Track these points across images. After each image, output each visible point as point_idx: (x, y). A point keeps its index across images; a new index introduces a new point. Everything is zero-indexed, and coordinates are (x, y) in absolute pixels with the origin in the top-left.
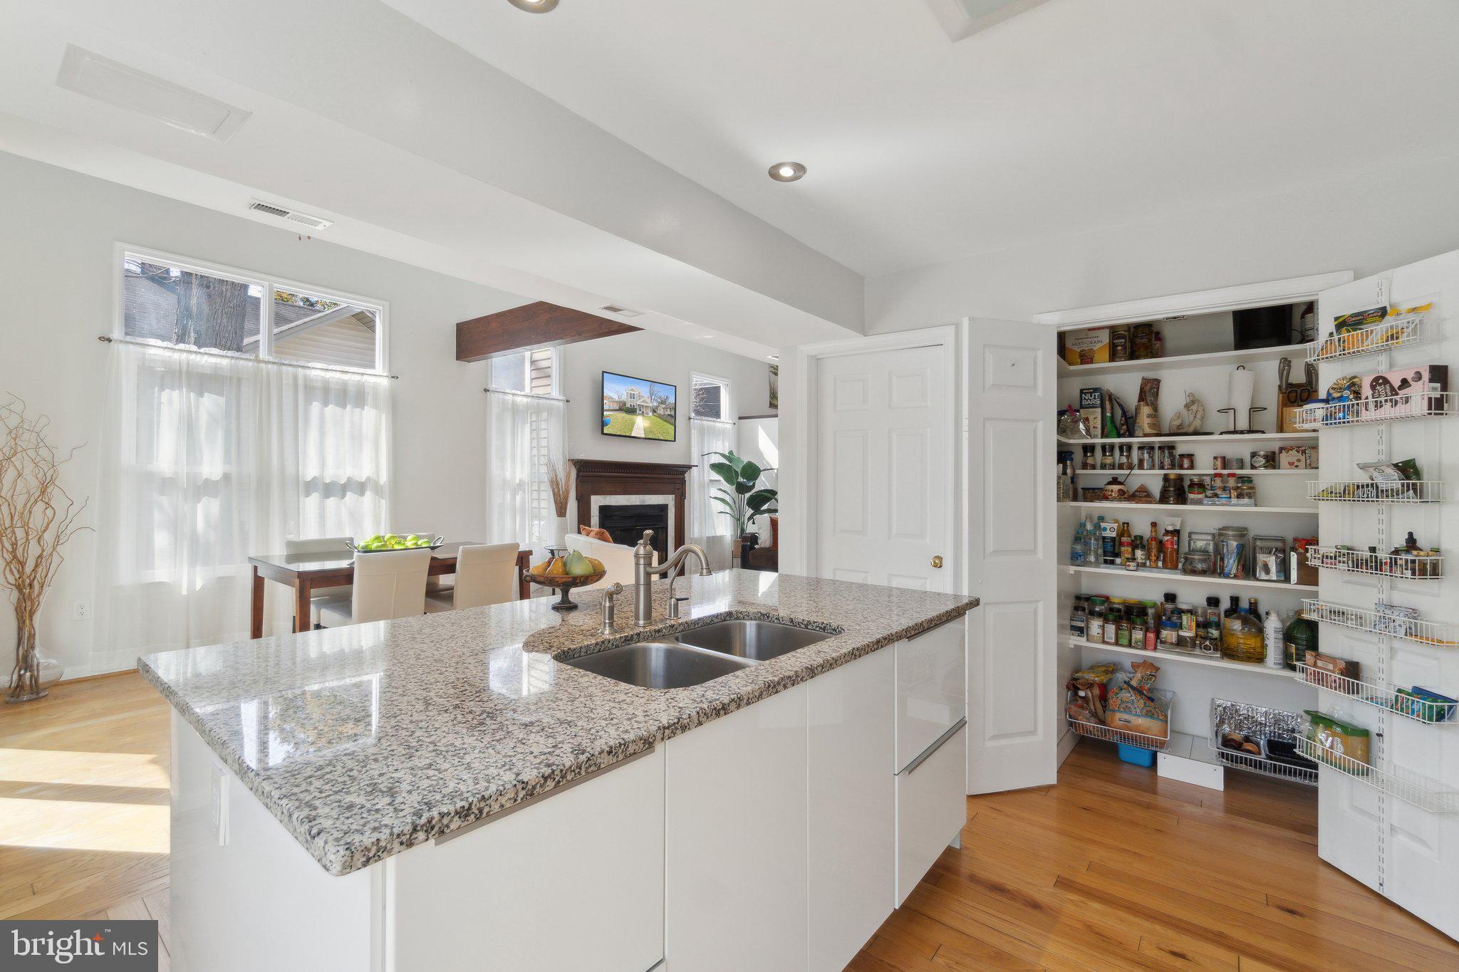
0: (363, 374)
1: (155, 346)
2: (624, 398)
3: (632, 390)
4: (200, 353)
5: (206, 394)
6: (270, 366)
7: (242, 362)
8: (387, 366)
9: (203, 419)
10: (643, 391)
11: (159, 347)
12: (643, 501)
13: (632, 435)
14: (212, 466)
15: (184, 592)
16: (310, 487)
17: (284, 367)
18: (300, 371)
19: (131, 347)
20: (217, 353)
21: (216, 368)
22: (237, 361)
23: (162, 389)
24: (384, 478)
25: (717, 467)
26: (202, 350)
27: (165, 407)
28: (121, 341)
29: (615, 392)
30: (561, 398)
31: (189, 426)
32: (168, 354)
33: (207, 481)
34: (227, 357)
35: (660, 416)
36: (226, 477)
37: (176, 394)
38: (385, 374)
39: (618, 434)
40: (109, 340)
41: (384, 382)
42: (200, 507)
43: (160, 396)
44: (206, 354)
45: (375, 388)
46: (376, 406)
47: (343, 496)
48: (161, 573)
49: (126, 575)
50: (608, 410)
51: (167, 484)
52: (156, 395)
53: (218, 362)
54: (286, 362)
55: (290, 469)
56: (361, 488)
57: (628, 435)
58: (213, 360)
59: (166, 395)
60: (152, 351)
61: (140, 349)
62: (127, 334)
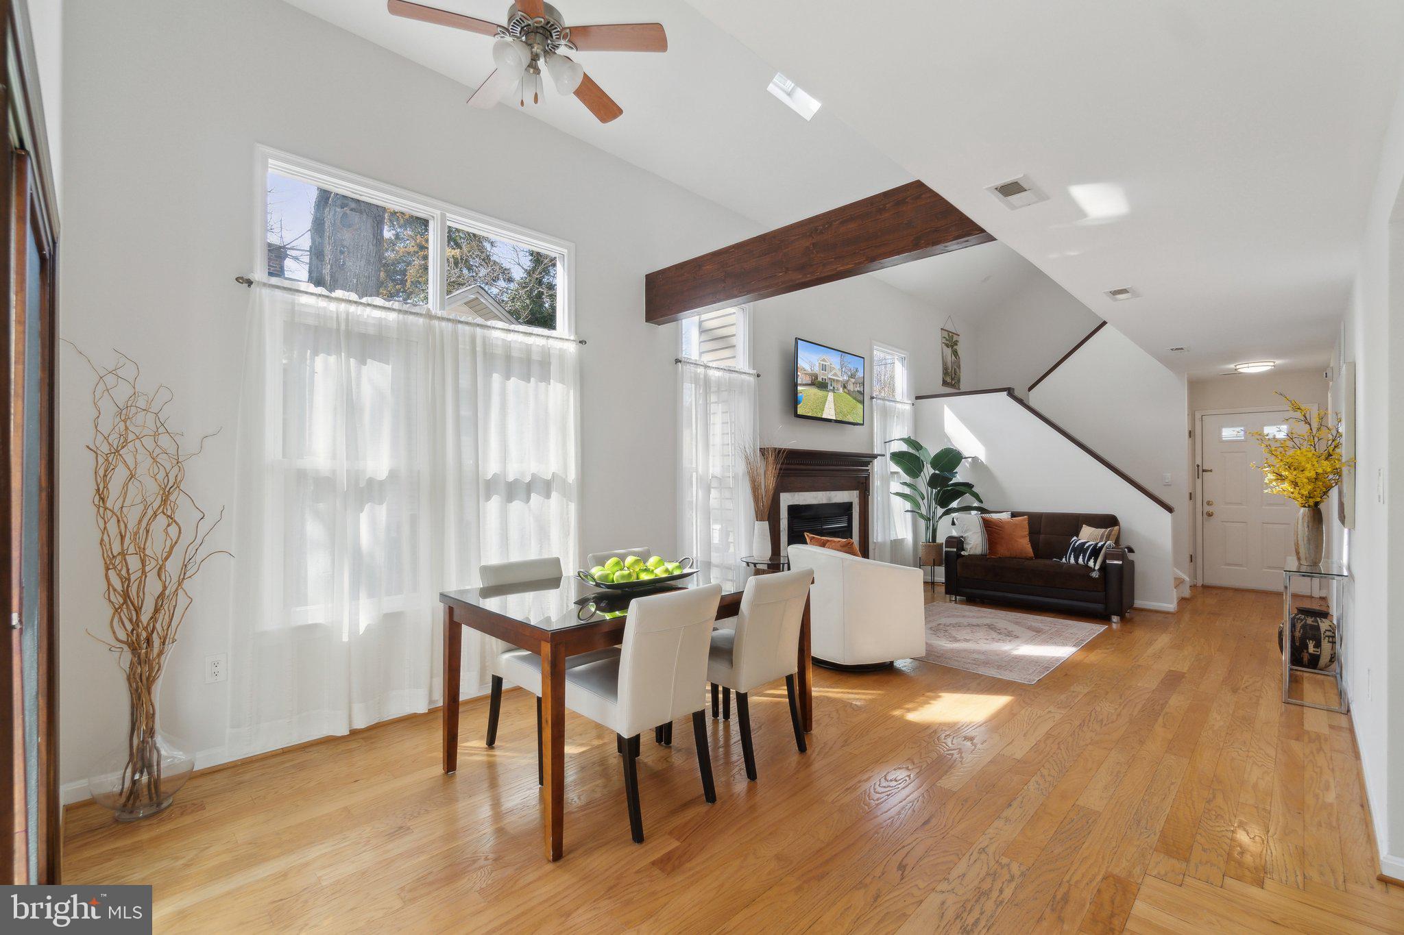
0: (548, 337)
1: (306, 293)
2: (817, 370)
3: (824, 360)
4: (361, 303)
5: (369, 361)
6: (444, 324)
7: (411, 317)
8: (573, 329)
9: (367, 393)
10: (834, 360)
11: (312, 294)
12: (830, 498)
13: (824, 416)
15: (345, 638)
16: (490, 487)
17: (460, 326)
18: (478, 330)
19: (278, 293)
20: (381, 305)
21: (381, 325)
22: (406, 316)
23: (316, 353)
24: (572, 476)
25: (898, 457)
26: (364, 300)
27: (319, 378)
28: (265, 285)
29: (808, 362)
30: (752, 371)
31: (349, 405)
32: (322, 303)
33: (371, 481)
34: (394, 310)
35: (849, 393)
36: (393, 475)
37: (332, 359)
38: (572, 338)
39: (810, 414)
40: (250, 283)
41: (571, 348)
42: (364, 518)
43: (313, 360)
44: (369, 305)
45: (562, 355)
46: (562, 381)
47: (528, 499)
48: (315, 613)
49: (271, 618)
50: (801, 385)
51: (323, 485)
52: (308, 362)
53: (383, 317)
54: (462, 320)
55: (468, 462)
56: (546, 487)
57: (819, 416)
58: (377, 314)
59: (320, 360)
60: (304, 299)
61: (288, 296)
62: (271, 274)
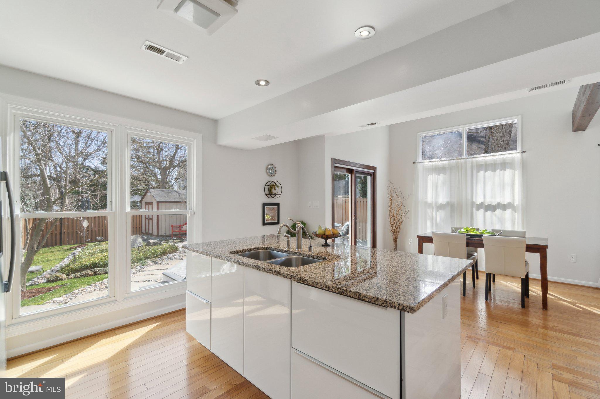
0: (504, 154)
1: (427, 162)
4: (439, 161)
5: (440, 174)
7: (452, 161)
8: (520, 147)
9: (440, 183)
14: (442, 199)
18: (475, 159)
21: (444, 165)
27: (429, 181)
31: (435, 186)
33: (441, 204)
34: (447, 160)
36: (447, 203)
37: (432, 175)
38: (518, 151)
40: (416, 163)
41: (518, 155)
42: (438, 214)
46: (513, 168)
47: (495, 211)
52: (427, 177)
55: (469, 199)
56: (504, 207)
58: (443, 162)
61: (424, 164)
62: (423, 159)
